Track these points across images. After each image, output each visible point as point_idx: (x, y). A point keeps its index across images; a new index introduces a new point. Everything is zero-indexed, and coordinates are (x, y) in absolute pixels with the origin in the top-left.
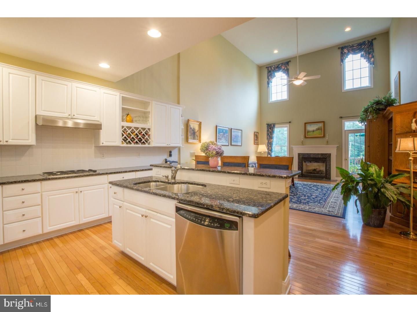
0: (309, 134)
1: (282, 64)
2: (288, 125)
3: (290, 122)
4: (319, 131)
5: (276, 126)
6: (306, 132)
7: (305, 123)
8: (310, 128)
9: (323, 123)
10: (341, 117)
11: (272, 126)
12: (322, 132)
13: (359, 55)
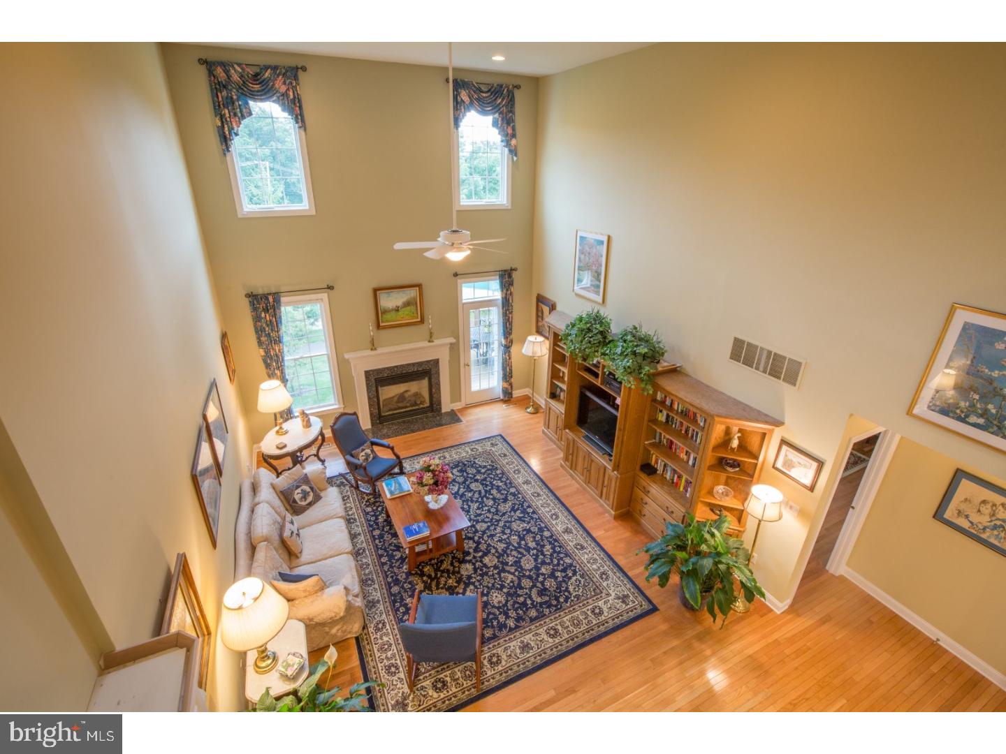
0: (388, 316)
1: (275, 68)
2: (324, 296)
3: (330, 288)
4: (408, 308)
5: (283, 299)
6: (378, 312)
7: (375, 291)
8: (389, 301)
9: (418, 288)
10: (456, 275)
11: (271, 299)
12: (417, 310)
13: (489, 119)
